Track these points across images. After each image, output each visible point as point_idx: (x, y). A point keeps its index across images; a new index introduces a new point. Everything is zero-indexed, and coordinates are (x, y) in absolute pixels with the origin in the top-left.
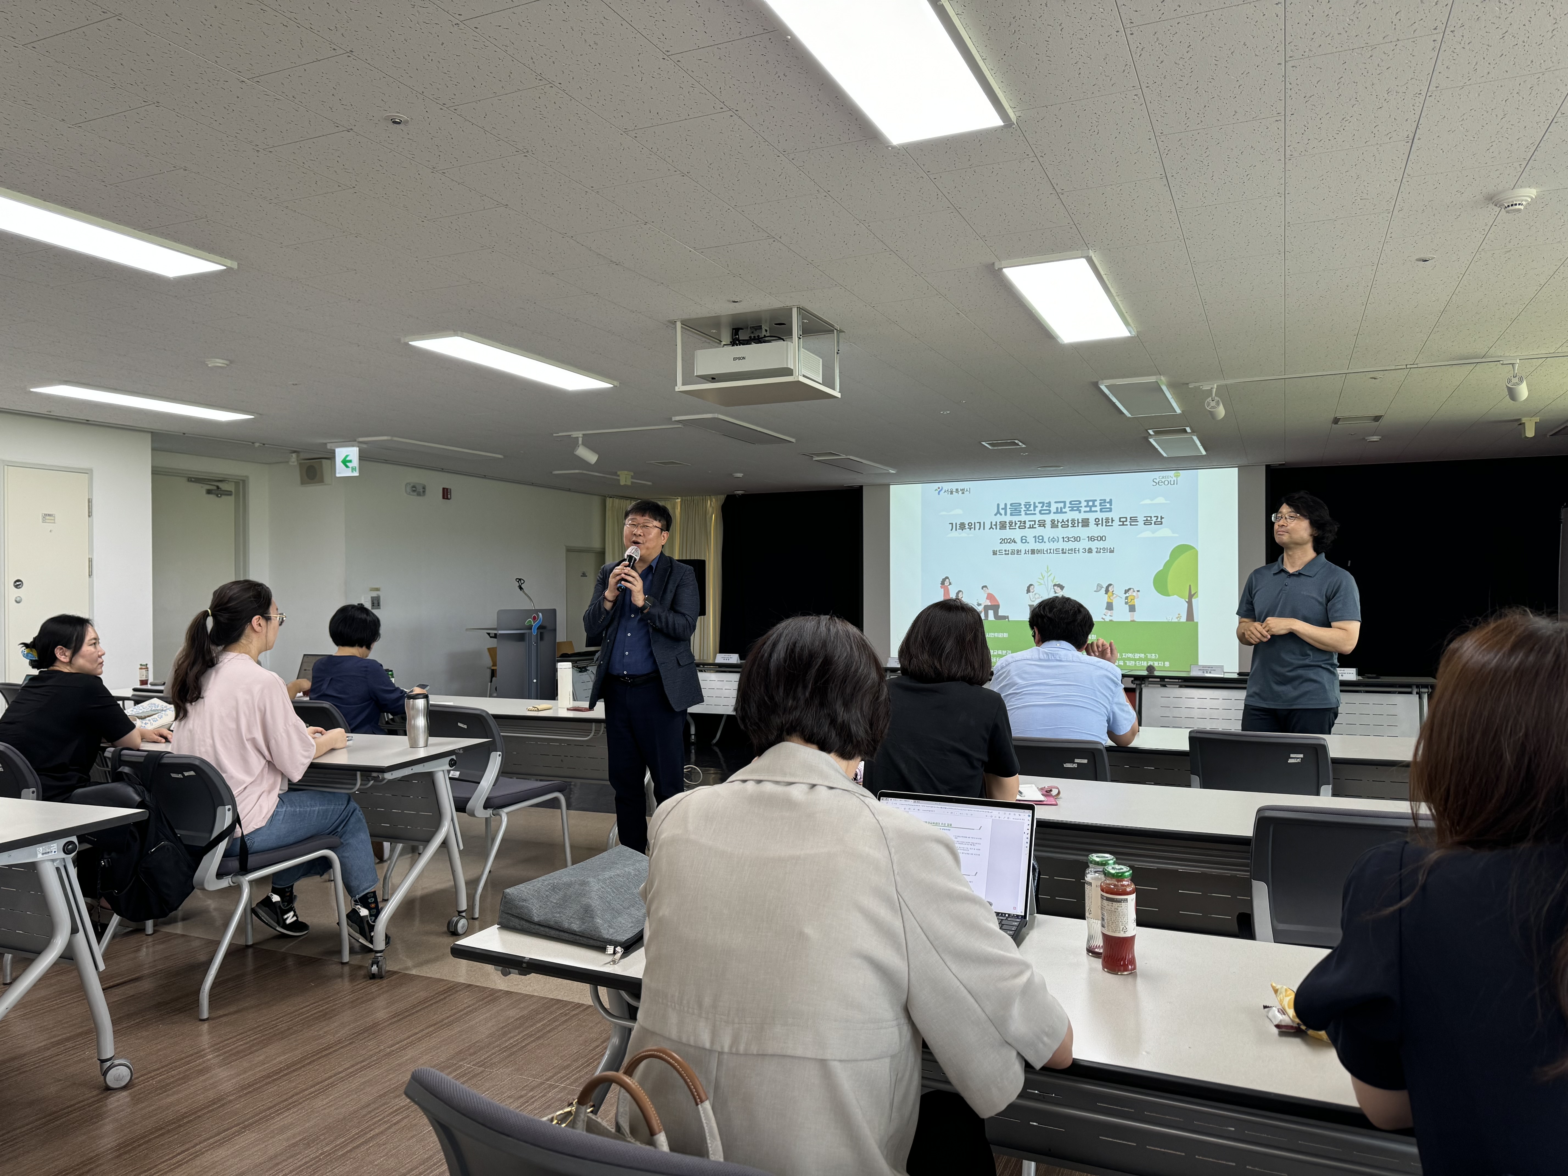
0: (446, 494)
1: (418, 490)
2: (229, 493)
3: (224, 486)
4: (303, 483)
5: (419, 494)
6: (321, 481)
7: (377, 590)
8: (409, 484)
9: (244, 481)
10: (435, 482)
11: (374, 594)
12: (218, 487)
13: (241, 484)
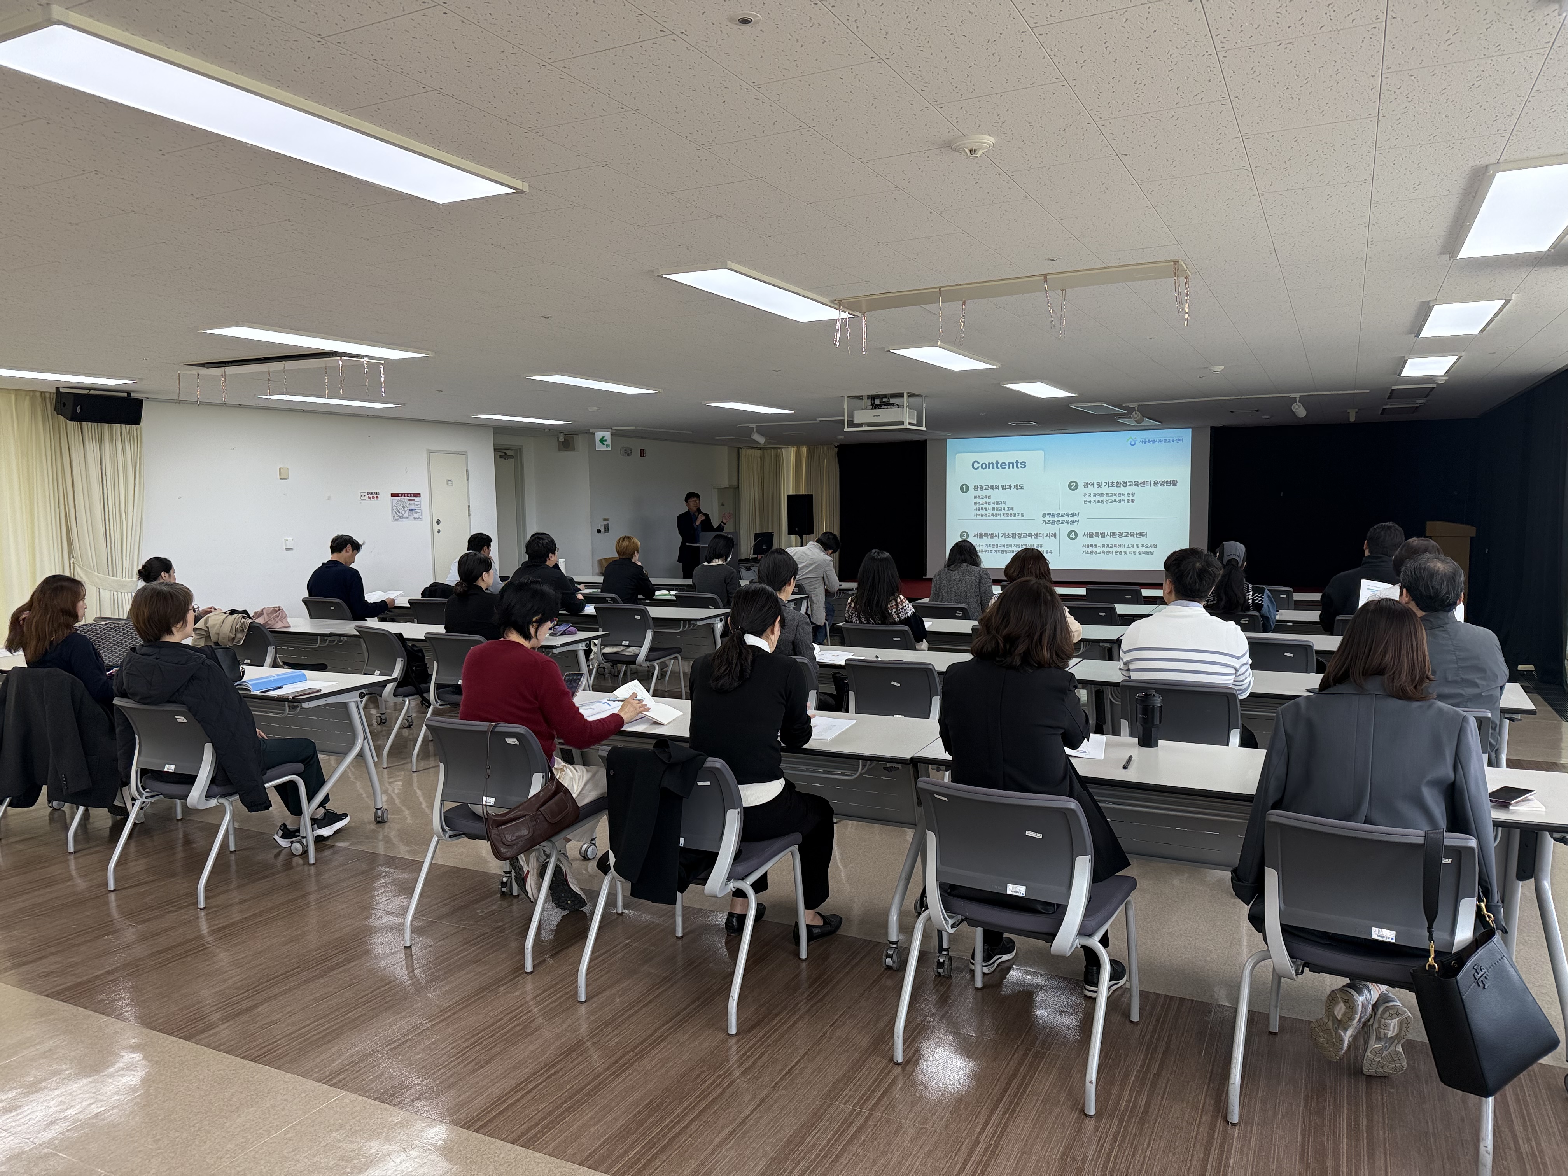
0: (642, 453)
1: (628, 452)
2: (512, 457)
3: (510, 453)
4: (560, 450)
5: (628, 455)
6: (573, 449)
7: (607, 520)
8: (623, 448)
9: (520, 449)
10: (636, 445)
11: (605, 523)
12: (505, 453)
13: (519, 451)
